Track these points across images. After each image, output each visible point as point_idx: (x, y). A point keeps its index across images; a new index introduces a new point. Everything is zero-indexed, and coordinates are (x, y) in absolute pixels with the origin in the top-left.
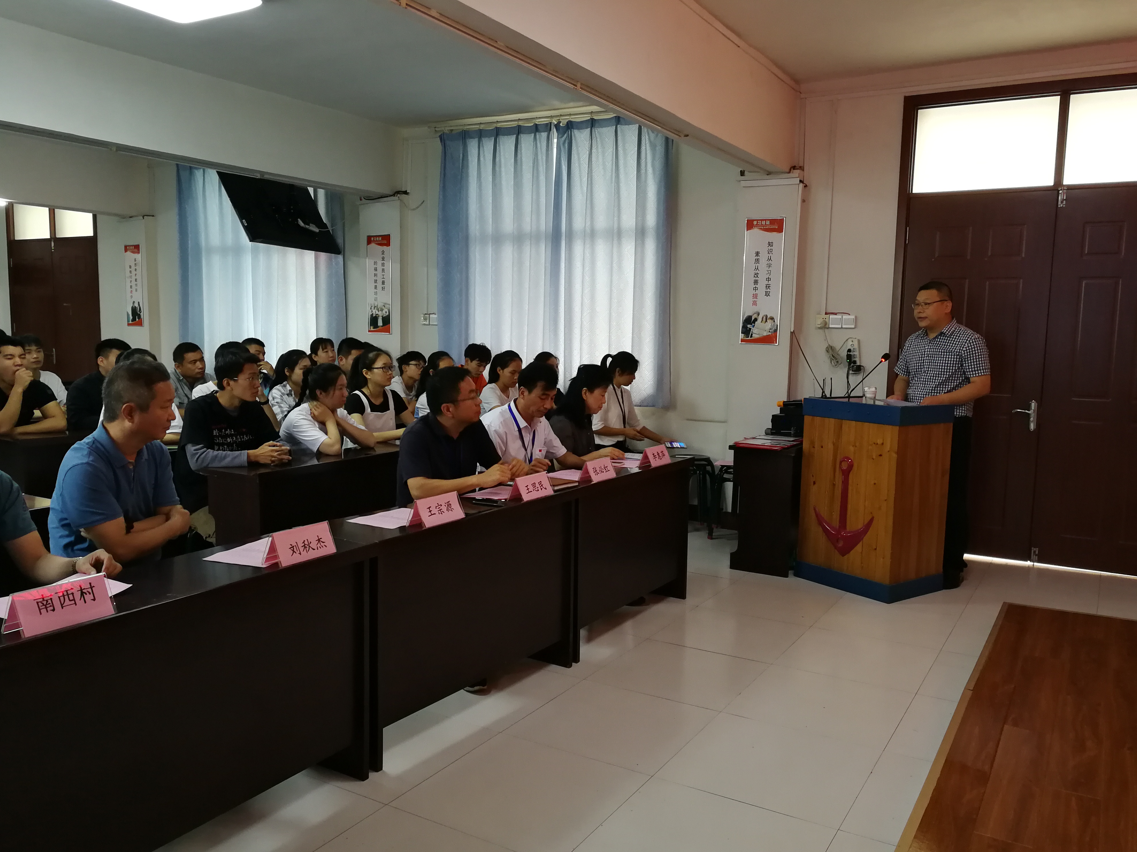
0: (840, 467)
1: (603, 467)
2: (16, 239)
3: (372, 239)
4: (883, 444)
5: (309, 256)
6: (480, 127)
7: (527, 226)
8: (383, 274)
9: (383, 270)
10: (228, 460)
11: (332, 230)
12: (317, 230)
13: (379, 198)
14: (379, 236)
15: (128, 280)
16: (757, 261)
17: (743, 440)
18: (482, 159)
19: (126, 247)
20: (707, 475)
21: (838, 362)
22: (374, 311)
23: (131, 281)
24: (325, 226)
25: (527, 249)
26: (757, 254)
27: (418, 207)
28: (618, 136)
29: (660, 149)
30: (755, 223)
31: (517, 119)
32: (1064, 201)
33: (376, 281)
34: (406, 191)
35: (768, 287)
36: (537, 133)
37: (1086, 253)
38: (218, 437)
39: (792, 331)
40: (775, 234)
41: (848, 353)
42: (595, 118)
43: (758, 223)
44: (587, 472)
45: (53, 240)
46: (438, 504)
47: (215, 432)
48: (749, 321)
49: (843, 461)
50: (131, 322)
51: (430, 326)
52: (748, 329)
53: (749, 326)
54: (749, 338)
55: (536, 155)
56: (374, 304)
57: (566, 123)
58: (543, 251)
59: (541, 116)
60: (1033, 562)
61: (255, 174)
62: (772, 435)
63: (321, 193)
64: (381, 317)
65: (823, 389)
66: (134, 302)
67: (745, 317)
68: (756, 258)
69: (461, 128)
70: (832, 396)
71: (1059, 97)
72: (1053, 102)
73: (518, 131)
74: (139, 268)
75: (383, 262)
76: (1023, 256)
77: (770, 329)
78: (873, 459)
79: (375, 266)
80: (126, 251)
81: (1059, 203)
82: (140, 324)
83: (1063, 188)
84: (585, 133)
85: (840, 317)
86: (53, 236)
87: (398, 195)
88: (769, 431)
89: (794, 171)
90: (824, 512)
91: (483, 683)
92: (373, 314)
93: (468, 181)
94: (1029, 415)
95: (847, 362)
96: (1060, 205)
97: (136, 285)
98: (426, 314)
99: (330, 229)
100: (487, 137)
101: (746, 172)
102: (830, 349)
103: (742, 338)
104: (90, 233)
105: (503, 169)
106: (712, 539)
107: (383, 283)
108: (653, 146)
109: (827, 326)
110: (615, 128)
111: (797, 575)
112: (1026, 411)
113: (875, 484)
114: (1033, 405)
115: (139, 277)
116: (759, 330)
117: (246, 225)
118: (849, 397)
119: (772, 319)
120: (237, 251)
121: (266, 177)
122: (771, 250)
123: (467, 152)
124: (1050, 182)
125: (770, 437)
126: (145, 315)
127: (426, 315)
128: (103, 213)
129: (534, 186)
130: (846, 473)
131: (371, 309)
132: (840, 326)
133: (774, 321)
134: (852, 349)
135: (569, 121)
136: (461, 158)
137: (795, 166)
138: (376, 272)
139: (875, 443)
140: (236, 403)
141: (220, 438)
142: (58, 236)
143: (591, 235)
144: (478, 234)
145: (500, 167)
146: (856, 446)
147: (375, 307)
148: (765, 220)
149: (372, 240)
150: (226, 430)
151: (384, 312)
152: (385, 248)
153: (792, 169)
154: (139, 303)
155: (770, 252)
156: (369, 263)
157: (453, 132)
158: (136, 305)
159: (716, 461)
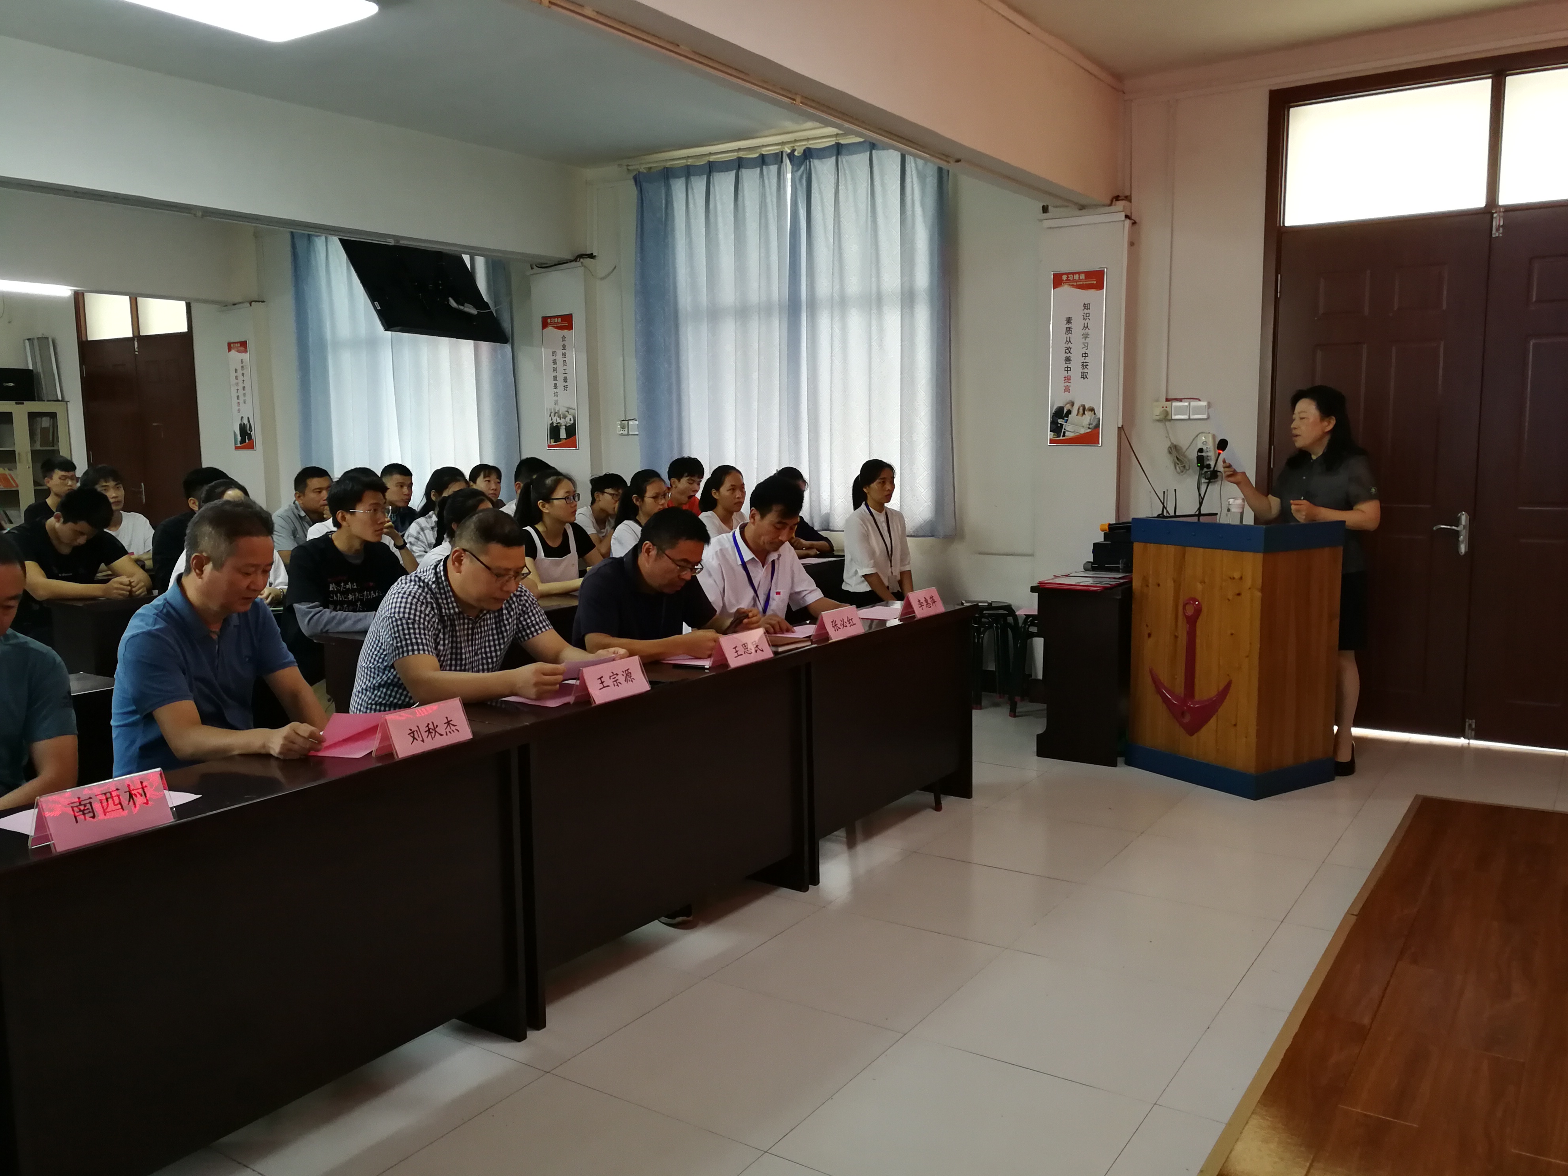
0: (1184, 613)
1: (846, 620)
2: (89, 339)
3: (549, 320)
4: (1241, 578)
5: (467, 346)
6: (687, 162)
7: (754, 296)
8: (565, 367)
9: (565, 362)
10: (348, 623)
11: (496, 311)
12: (474, 312)
13: (556, 265)
14: (557, 317)
15: (234, 389)
16: (1069, 330)
17: (1053, 579)
18: (691, 206)
19: (229, 344)
20: (1009, 629)
21: (1184, 467)
22: (554, 419)
23: (238, 390)
24: (484, 305)
25: (754, 325)
26: (1069, 320)
27: (609, 274)
28: (874, 165)
29: (932, 181)
30: (1064, 277)
31: (737, 148)
32: (1501, 229)
33: (555, 378)
34: (592, 254)
35: (1084, 365)
36: (764, 167)
37: (1534, 300)
38: (336, 593)
39: (1120, 426)
40: (1092, 291)
41: (1199, 454)
42: (842, 142)
43: (1068, 277)
44: (822, 627)
45: (136, 339)
46: (613, 673)
47: (332, 587)
48: (1060, 414)
49: (1187, 604)
50: (239, 445)
51: (630, 436)
52: (1059, 425)
53: (1060, 421)
54: (1061, 438)
55: (763, 197)
56: (555, 410)
57: (802, 151)
58: (777, 329)
59: (768, 143)
60: (1469, 739)
61: (389, 240)
62: (1093, 571)
63: (480, 262)
64: (564, 427)
65: (1163, 504)
66: (242, 418)
67: (1055, 407)
68: (1067, 326)
69: (663, 164)
70: (1177, 514)
71: (1490, 81)
72: (1483, 87)
73: (739, 164)
74: (247, 372)
75: (564, 351)
76: (1444, 307)
77: (1089, 425)
78: (1229, 600)
79: (554, 358)
80: (230, 350)
81: (1494, 231)
82: (251, 447)
83: (1498, 209)
84: (829, 163)
85: (1186, 404)
86: (136, 334)
87: (582, 260)
88: (1089, 566)
89: (1117, 202)
90: (1164, 677)
91: (686, 911)
92: (553, 423)
93: (674, 236)
94: (1457, 533)
95: (1198, 466)
96: (1495, 234)
97: (244, 394)
98: (623, 420)
99: (493, 309)
100: (697, 175)
101: (1050, 208)
102: (1174, 450)
103: (1051, 437)
104: (184, 328)
105: (720, 219)
106: (1015, 716)
107: (565, 380)
108: (922, 177)
109: (1169, 418)
110: (869, 155)
111: (1129, 763)
112: (1454, 527)
113: (1232, 634)
114: (1464, 518)
115: (247, 384)
116: (1075, 426)
117: (379, 308)
118: (1200, 515)
119: (1092, 410)
120: (372, 343)
121: (403, 243)
122: (1088, 315)
123: (672, 195)
124: (1479, 201)
125: (1090, 574)
126: (257, 435)
127: (623, 422)
128: (198, 300)
129: (762, 239)
130: (1192, 621)
131: (550, 416)
132: (1186, 417)
133: (1095, 414)
134: (1205, 448)
135: (807, 148)
136: (664, 206)
137: (1118, 196)
138: (555, 366)
139: (1231, 578)
140: (357, 545)
141: (339, 595)
142: (142, 334)
143: (841, 303)
144: (689, 309)
145: (716, 216)
146: (1205, 583)
147: (555, 413)
148: (1079, 273)
149: (549, 322)
150: (346, 583)
151: (568, 419)
152: (565, 332)
153: (1114, 200)
154: (248, 418)
155: (1086, 317)
156: (545, 354)
157: (652, 170)
158: (246, 422)
159: (1019, 608)
